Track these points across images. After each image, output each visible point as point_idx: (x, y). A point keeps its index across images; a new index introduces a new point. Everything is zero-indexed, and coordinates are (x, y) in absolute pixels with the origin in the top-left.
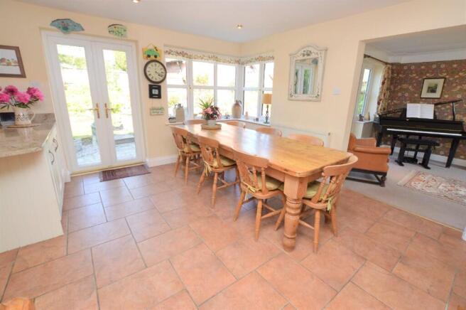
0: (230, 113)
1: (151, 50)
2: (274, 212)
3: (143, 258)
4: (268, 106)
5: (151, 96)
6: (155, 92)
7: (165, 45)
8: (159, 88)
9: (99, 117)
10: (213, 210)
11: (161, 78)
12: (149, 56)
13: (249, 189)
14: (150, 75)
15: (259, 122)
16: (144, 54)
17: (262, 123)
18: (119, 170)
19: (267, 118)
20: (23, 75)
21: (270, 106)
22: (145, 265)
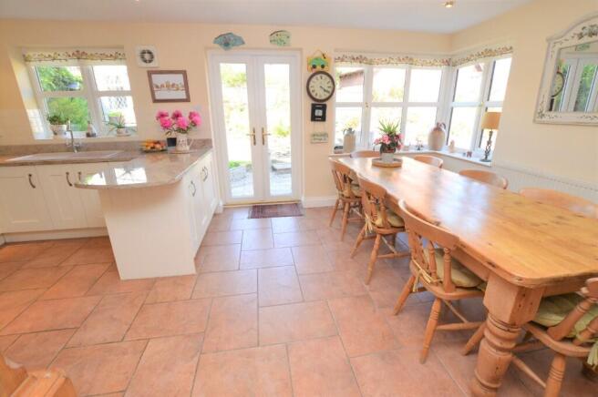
0: (425, 141)
1: (317, 59)
2: (466, 324)
3: (258, 331)
4: (491, 133)
5: (314, 118)
6: (319, 113)
7: (336, 50)
8: (324, 108)
9: (255, 143)
10: (367, 287)
11: (328, 95)
12: (314, 67)
13: (422, 275)
14: (313, 91)
15: (472, 159)
16: (308, 64)
17: (477, 160)
18: (270, 207)
19: (487, 153)
20: (187, 100)
21: (495, 132)
22: (258, 342)
